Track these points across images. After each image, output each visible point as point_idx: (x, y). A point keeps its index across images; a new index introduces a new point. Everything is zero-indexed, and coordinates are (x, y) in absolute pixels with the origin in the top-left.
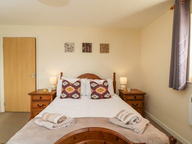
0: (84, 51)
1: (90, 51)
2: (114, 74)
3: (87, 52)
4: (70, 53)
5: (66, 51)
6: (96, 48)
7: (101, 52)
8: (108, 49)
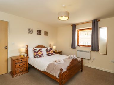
0: (38, 34)
1: (41, 34)
2: (50, 45)
3: (39, 34)
4: (31, 34)
5: (29, 33)
6: (43, 33)
7: (45, 35)
8: (47, 34)
